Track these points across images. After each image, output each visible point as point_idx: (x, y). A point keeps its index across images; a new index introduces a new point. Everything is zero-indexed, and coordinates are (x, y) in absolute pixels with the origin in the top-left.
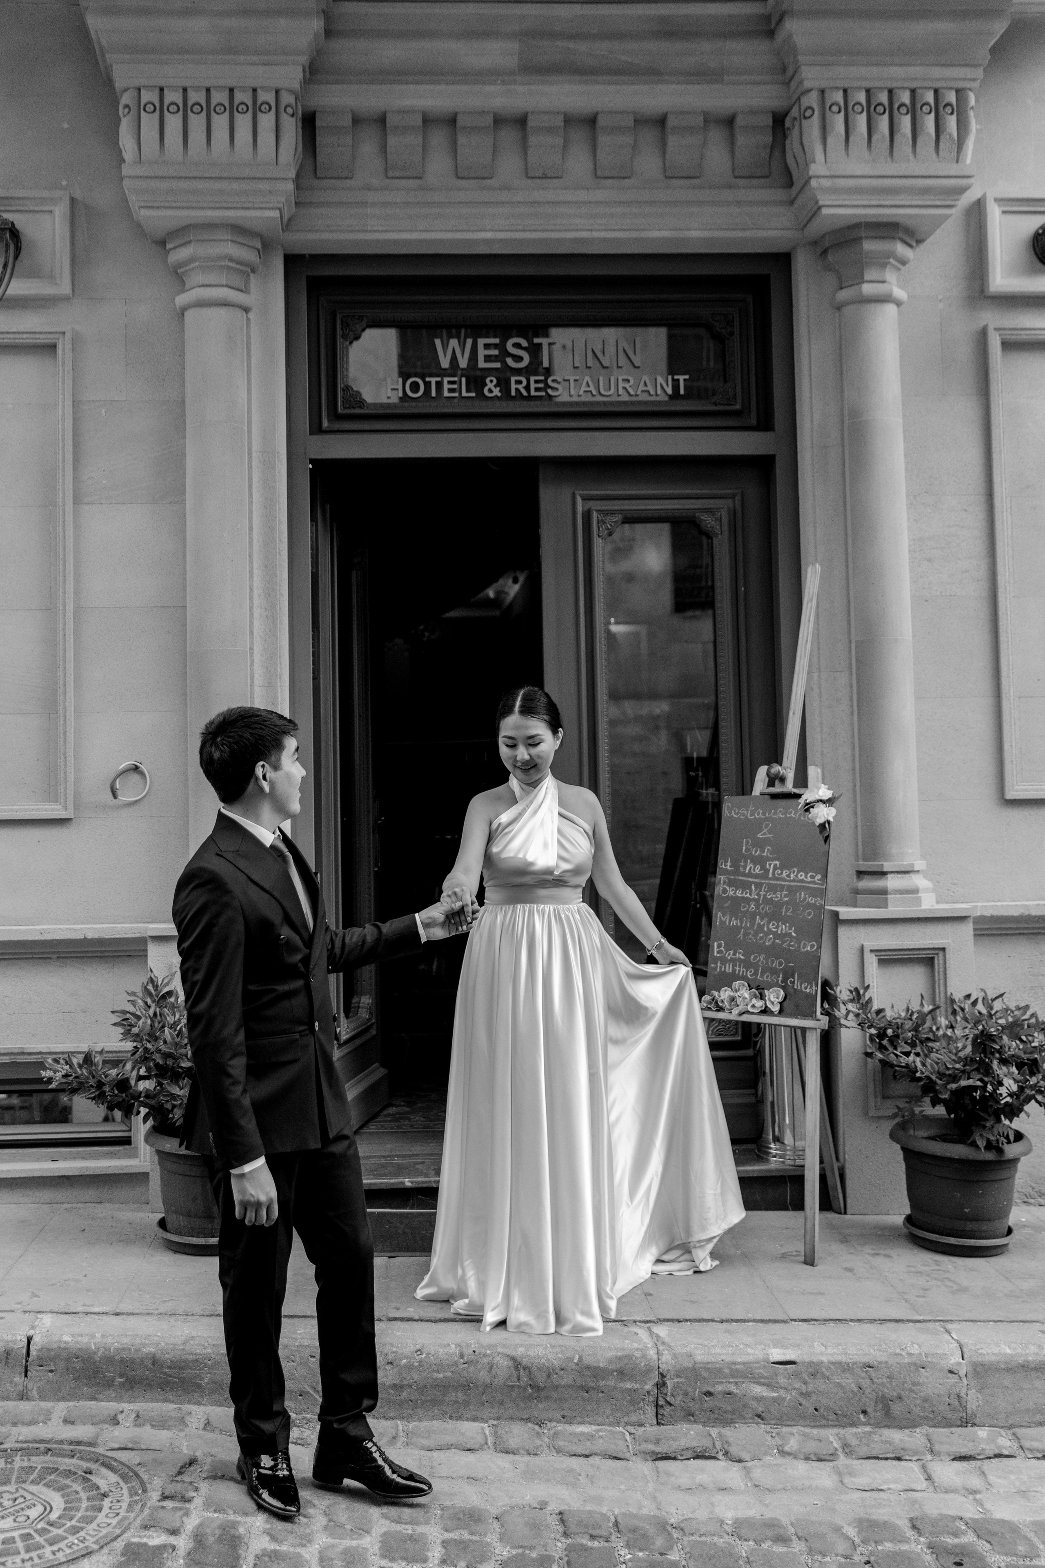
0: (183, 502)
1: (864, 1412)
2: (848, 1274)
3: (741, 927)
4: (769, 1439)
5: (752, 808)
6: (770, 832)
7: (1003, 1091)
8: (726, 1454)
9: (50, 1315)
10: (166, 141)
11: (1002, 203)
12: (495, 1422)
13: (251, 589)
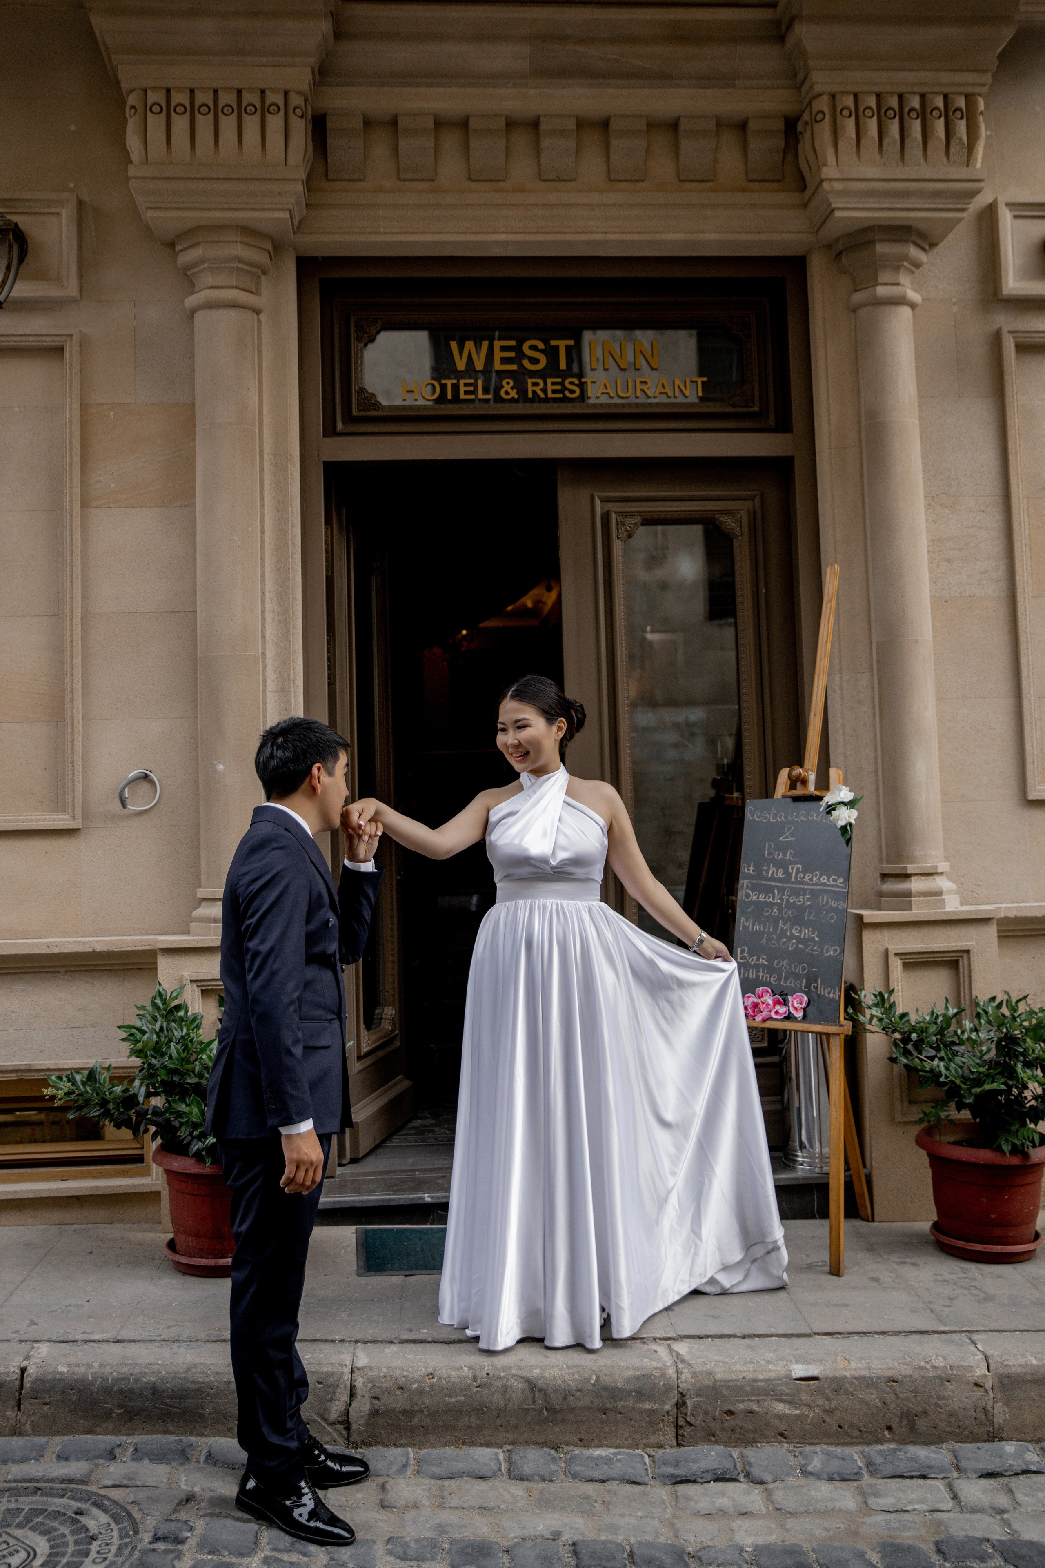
0: (193, 505)
1: (889, 1428)
2: (874, 1284)
3: (764, 933)
4: (792, 1458)
5: (774, 811)
6: (792, 835)
7: (1027, 1094)
8: (748, 1475)
9: (47, 1344)
10: (173, 141)
11: (1013, 208)
12: (509, 1447)
13: (263, 593)
